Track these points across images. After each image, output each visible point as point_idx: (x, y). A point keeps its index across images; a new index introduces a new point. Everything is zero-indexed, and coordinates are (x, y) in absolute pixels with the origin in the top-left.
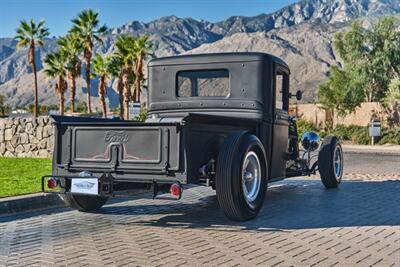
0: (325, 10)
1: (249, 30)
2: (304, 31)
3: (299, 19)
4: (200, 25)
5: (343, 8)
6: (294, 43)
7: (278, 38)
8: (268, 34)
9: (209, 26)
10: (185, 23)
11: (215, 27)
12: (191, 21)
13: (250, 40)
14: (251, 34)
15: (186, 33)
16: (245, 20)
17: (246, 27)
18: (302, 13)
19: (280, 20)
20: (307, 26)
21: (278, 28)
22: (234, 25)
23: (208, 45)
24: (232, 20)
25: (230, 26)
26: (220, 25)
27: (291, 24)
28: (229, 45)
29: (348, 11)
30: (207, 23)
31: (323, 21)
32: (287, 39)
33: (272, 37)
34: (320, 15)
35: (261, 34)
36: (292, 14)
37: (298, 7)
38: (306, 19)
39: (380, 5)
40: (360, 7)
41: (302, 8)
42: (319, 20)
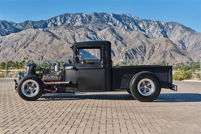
0: (71, 20)
1: (35, 28)
2: (61, 29)
3: (59, 24)
4: (10, 24)
5: (80, 19)
6: (57, 34)
7: (49, 32)
8: (45, 30)
9: (15, 25)
10: (2, 22)
11: (18, 25)
12: (5, 21)
13: (35, 32)
14: (36, 30)
15: (3, 27)
16: (33, 23)
17: (34, 26)
18: (61, 21)
19: (50, 23)
20: (63, 27)
21: (49, 27)
22: (28, 25)
23: (14, 34)
24: (27, 22)
25: (26, 25)
26: (20, 24)
27: (55, 25)
28: (25, 34)
29: (82, 21)
30: (14, 23)
31: (71, 24)
32: (54, 32)
33: (47, 31)
34: (69, 22)
35: (41, 30)
36: (56, 21)
37: (59, 18)
38: (63, 23)
39: (96, 19)
40: (88, 19)
41: (61, 18)
42: (69, 24)
